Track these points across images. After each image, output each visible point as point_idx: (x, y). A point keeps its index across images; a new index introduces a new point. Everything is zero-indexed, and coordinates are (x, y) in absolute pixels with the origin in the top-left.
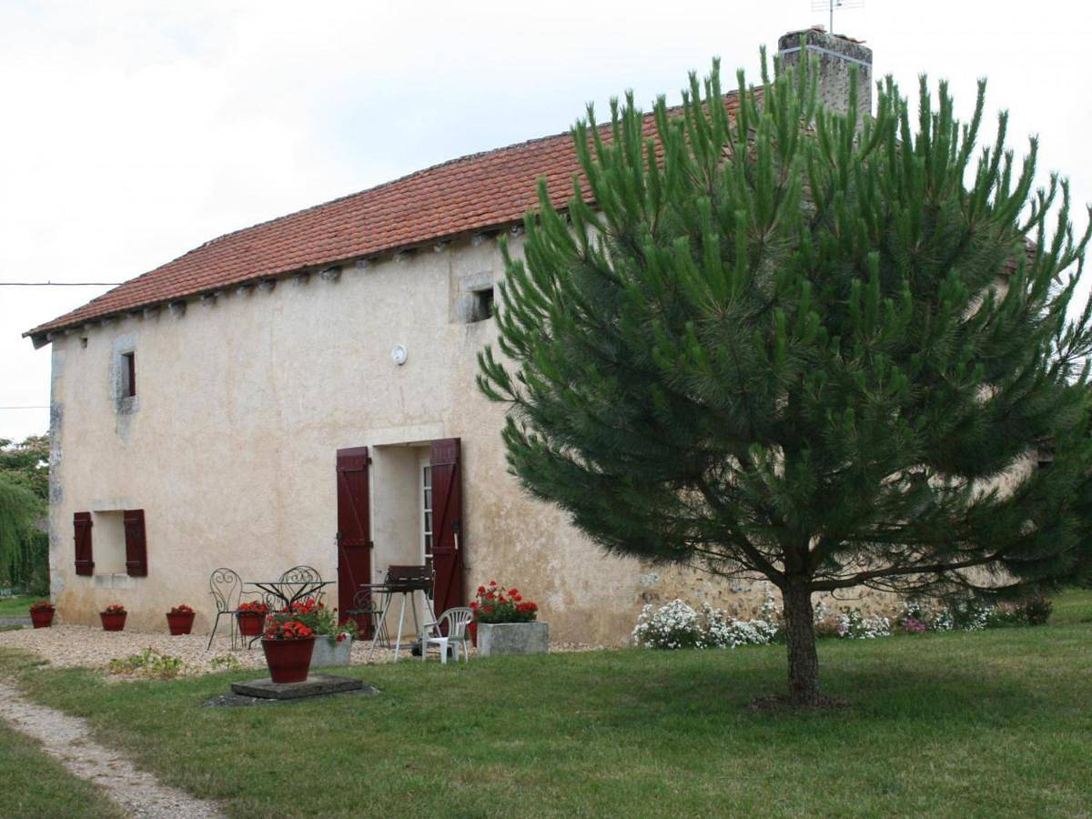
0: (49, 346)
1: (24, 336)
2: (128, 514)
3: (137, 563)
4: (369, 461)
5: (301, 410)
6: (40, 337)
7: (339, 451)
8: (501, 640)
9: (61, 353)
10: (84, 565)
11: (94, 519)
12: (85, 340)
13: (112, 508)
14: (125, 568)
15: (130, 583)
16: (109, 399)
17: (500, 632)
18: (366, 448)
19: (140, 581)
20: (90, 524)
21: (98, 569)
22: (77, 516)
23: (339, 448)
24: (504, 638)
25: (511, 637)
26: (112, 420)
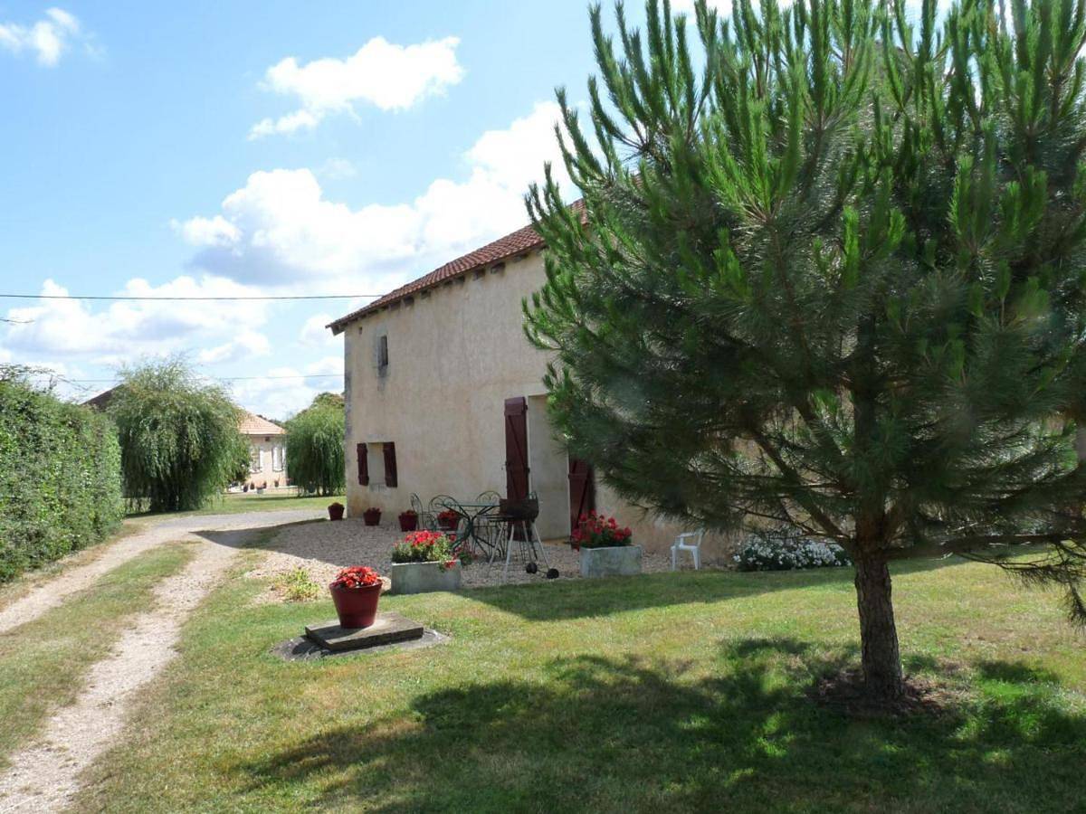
0: (343, 333)
1: (327, 327)
2: (385, 445)
3: (392, 479)
4: (525, 407)
5: (482, 370)
6: (337, 327)
7: (506, 401)
8: (599, 562)
9: (350, 338)
10: (364, 479)
11: (368, 448)
12: (361, 329)
13: (377, 441)
14: (384, 481)
15: (388, 491)
16: (374, 368)
17: (598, 556)
18: (524, 399)
19: (394, 489)
20: (366, 451)
21: (371, 481)
22: (359, 445)
23: (508, 397)
24: (601, 561)
25: (607, 559)
26: (376, 383)
